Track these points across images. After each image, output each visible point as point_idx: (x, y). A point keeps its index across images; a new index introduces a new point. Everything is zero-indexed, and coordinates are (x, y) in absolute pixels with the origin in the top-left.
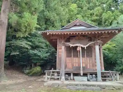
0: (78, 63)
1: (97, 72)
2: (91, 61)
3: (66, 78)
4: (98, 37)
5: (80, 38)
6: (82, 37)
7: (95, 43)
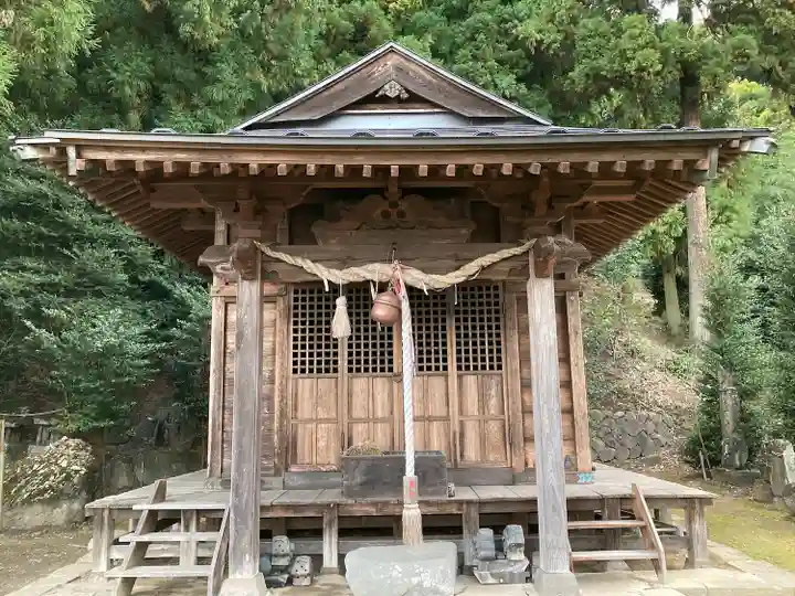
0: (389, 420)
1: (534, 501)
2: (493, 402)
3: (275, 569)
4: (550, 207)
5: (401, 214)
6: (419, 199)
7: (526, 253)
